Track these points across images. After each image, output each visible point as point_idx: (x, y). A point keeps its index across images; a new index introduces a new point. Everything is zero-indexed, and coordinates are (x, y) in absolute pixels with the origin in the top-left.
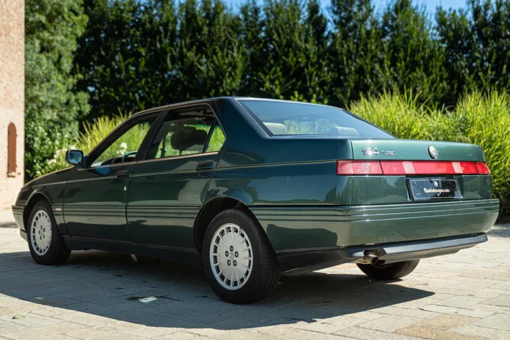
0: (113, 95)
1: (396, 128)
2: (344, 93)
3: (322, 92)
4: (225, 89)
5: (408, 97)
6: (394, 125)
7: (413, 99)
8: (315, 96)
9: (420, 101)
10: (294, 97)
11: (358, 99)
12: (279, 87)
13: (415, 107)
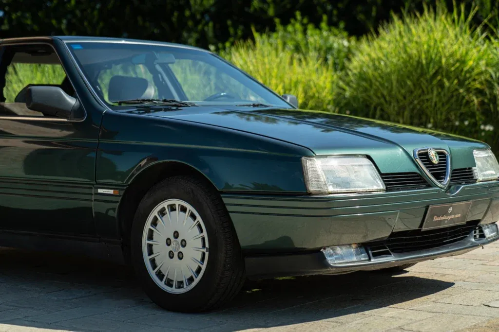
0: (29, 22)
1: (444, 60)
2: (367, 13)
3: (335, 12)
4: (193, 9)
5: (459, 14)
6: (441, 58)
7: (466, 17)
8: (325, 17)
9: (476, 21)
10: (296, 19)
11: (389, 20)
12: (272, 6)
13: (468, 32)
